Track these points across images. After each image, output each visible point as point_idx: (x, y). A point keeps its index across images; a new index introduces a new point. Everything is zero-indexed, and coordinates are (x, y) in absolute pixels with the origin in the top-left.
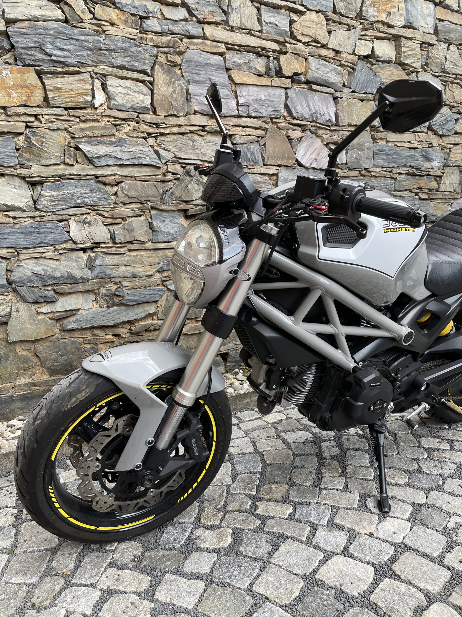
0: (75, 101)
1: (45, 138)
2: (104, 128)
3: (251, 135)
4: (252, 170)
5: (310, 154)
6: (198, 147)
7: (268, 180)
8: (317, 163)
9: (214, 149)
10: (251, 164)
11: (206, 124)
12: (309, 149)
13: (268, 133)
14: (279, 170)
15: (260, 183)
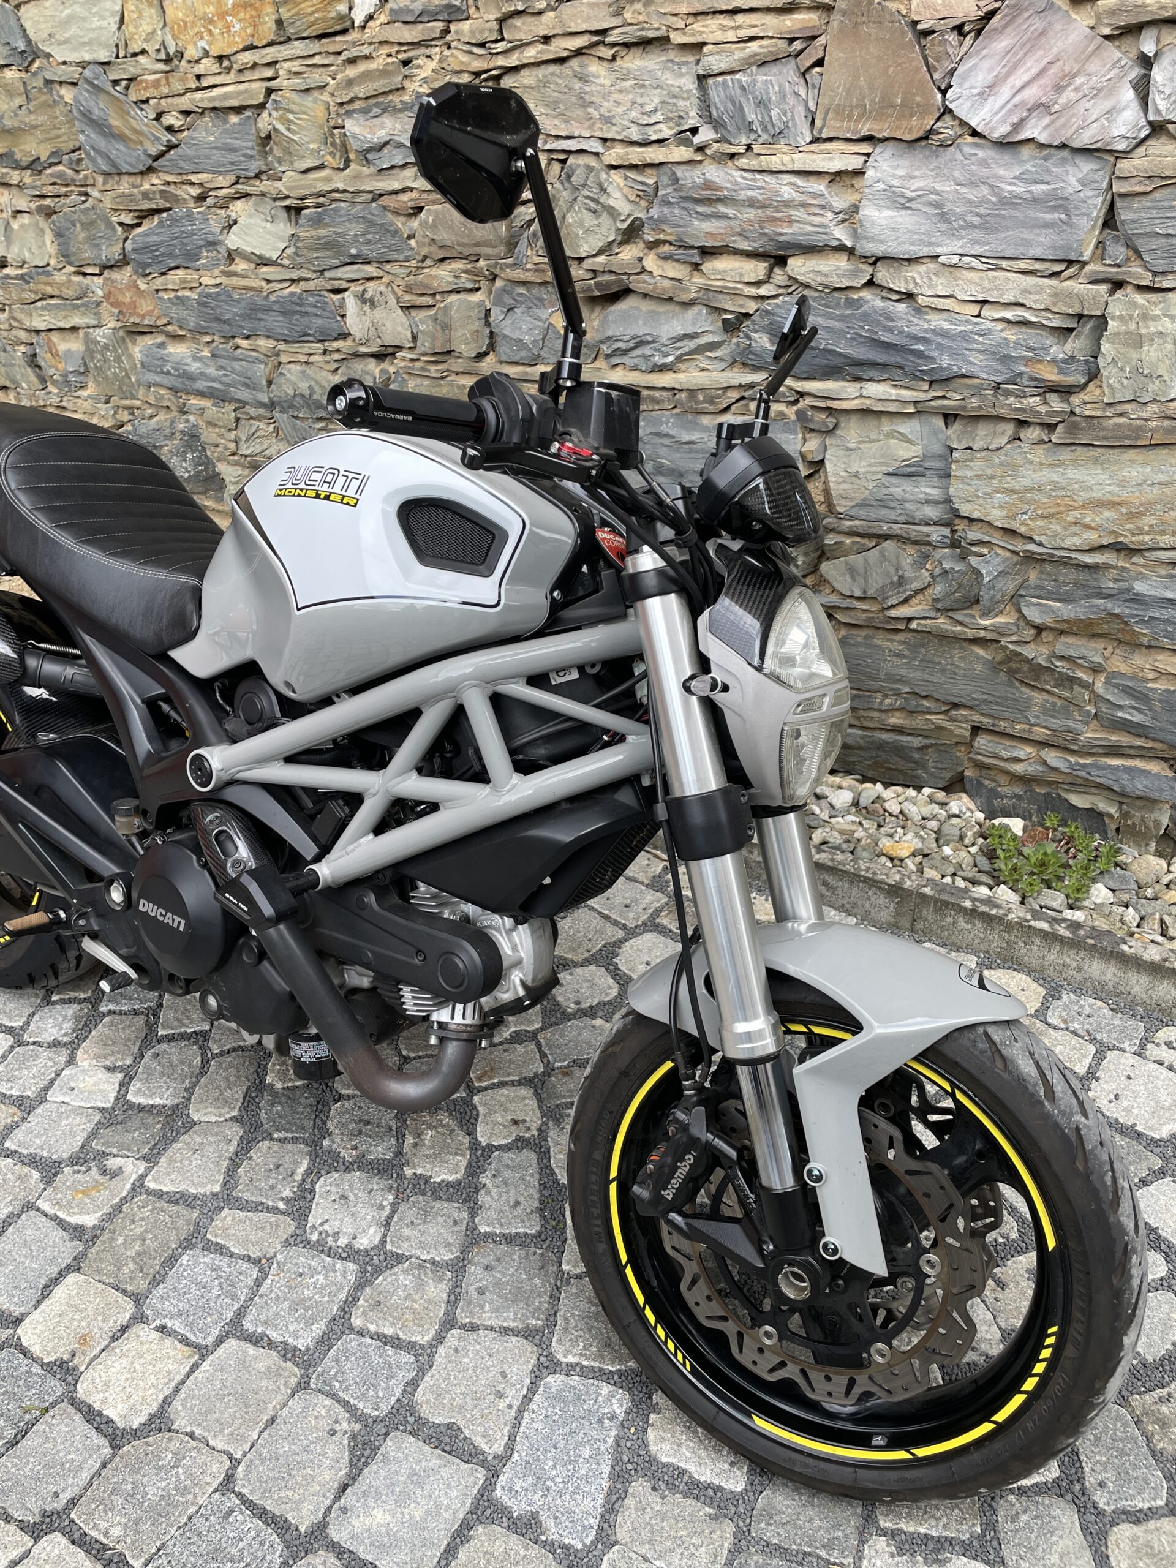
0: (323, 20)
1: (292, 112)
2: (384, 73)
3: (762, 38)
4: (764, 162)
5: (1018, 84)
6: (594, 99)
7: (822, 195)
8: (1053, 122)
9: (639, 100)
10: (761, 140)
11: (606, 26)
12: (1020, 60)
13: (836, 18)
14: (868, 155)
15: (787, 204)
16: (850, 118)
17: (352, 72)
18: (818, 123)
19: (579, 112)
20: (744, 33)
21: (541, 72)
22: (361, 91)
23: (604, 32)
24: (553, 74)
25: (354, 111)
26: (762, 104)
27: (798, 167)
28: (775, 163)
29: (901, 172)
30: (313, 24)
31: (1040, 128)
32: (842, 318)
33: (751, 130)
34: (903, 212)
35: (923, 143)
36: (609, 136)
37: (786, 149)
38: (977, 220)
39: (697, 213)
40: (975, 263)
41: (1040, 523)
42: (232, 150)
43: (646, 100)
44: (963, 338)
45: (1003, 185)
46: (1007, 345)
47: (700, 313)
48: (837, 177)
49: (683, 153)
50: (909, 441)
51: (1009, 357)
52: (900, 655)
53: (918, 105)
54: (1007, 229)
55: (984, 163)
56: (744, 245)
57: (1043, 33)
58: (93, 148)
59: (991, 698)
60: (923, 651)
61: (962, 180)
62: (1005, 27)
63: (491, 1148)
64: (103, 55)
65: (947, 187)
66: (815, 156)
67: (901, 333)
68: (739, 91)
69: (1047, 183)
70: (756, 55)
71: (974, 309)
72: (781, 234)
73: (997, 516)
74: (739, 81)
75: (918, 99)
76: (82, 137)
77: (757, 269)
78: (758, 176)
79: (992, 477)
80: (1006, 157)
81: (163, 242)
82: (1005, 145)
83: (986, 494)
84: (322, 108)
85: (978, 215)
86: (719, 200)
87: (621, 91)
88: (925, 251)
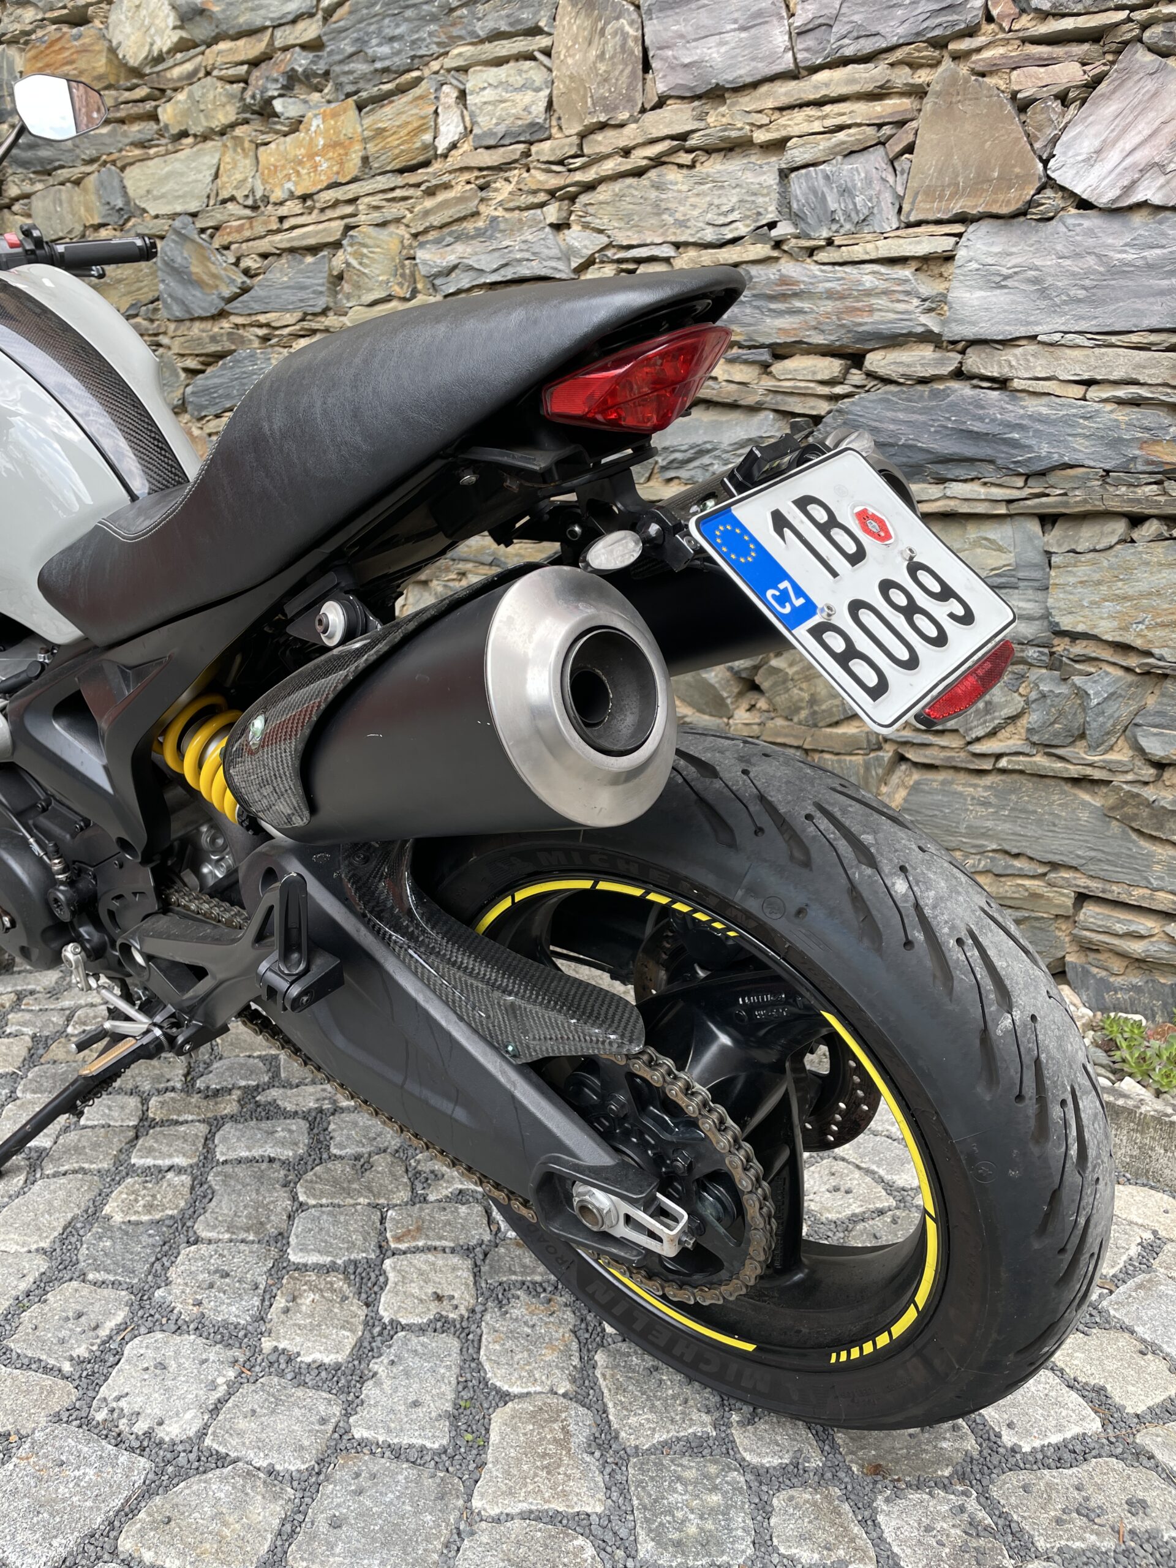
0: (409, 151)
1: (367, 247)
2: (460, 200)
3: (849, 126)
4: (845, 254)
5: (1129, 147)
6: (669, 205)
7: (907, 281)
8: (1168, 182)
9: (716, 202)
10: (842, 231)
11: (688, 128)
12: (1130, 124)
13: (928, 103)
14: (960, 235)
15: (869, 293)
16: (941, 198)
17: (429, 203)
18: (906, 207)
19: (654, 221)
20: (830, 123)
21: (618, 186)
22: (436, 220)
23: (683, 137)
24: (630, 186)
25: (427, 242)
26: (846, 192)
27: (883, 253)
28: (858, 252)
29: (996, 249)
30: (397, 157)
31: (1153, 190)
32: (924, 411)
33: (833, 220)
34: (998, 292)
35: (1022, 219)
36: (682, 239)
37: (869, 237)
38: (1081, 294)
39: (770, 310)
40: (1080, 340)
41: (1160, 633)
42: (303, 288)
43: (724, 200)
44: (1065, 422)
45: (1111, 254)
46: (1118, 427)
47: (766, 418)
48: (926, 262)
49: (762, 250)
50: (1000, 549)
51: (1120, 440)
52: (985, 804)
53: (1017, 176)
54: (1117, 300)
55: (1090, 233)
56: (818, 339)
57: (1155, 94)
58: (170, 296)
59: (1100, 855)
60: (1013, 797)
61: (1066, 252)
62: (1114, 91)
63: (396, 1325)
64: (193, 207)
65: (1048, 262)
66: (902, 241)
67: (993, 420)
68: (822, 181)
69: (1163, 247)
70: (843, 143)
71: (1078, 391)
72: (861, 324)
73: (1107, 629)
74: (823, 171)
75: (1017, 170)
76: (162, 286)
77: (832, 367)
78: (837, 268)
79: (1099, 583)
80: (1114, 224)
81: (222, 384)
82: (1114, 211)
83: (1092, 603)
84: (397, 241)
85: (1084, 288)
86: (795, 295)
87: (698, 195)
88: (1022, 331)
